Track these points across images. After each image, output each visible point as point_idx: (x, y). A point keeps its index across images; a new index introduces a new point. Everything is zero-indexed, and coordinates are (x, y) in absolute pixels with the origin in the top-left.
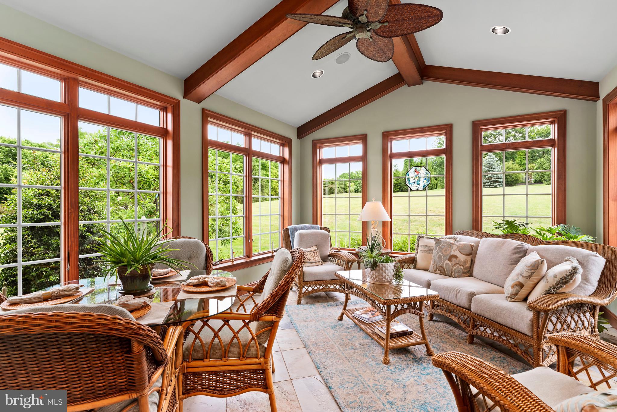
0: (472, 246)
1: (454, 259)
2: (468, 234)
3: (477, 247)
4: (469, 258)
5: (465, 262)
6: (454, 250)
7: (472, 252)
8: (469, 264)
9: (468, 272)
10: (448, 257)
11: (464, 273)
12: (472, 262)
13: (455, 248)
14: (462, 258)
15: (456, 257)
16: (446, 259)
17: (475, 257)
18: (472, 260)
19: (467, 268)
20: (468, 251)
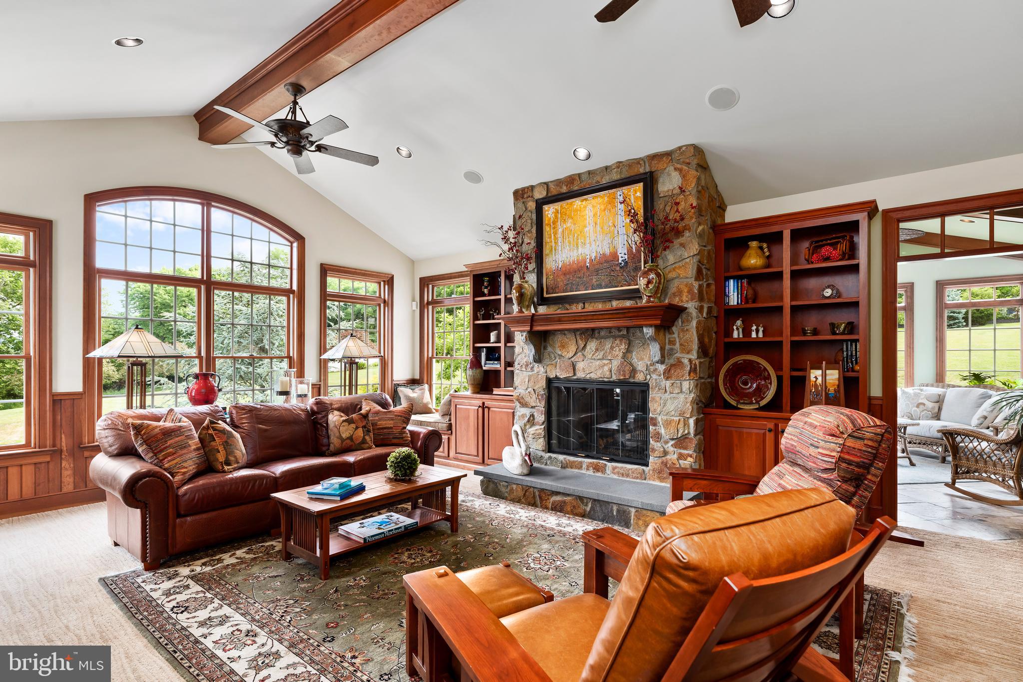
0: (939, 395)
1: (921, 406)
2: (932, 386)
3: (944, 396)
4: (937, 405)
5: (933, 408)
6: (922, 399)
7: (940, 401)
8: (936, 410)
9: (936, 417)
10: (916, 405)
11: (932, 417)
12: (940, 409)
13: (922, 397)
14: (930, 405)
15: (924, 404)
16: (914, 406)
17: (942, 405)
18: (939, 407)
19: (935, 413)
20: (936, 399)
